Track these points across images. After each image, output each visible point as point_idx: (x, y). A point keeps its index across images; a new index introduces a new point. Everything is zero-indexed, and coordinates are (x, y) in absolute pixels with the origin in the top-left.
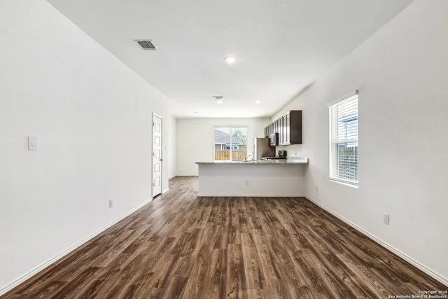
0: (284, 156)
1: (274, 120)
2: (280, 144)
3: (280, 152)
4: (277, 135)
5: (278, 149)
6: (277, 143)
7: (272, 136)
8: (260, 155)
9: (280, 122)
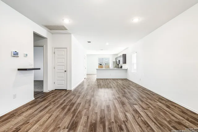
0: (121, 67)
1: (119, 56)
2: (120, 63)
3: (120, 66)
4: (119, 61)
5: (120, 65)
6: (119, 63)
7: (118, 61)
8: (114, 67)
9: (120, 57)
